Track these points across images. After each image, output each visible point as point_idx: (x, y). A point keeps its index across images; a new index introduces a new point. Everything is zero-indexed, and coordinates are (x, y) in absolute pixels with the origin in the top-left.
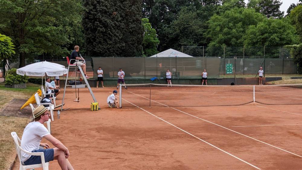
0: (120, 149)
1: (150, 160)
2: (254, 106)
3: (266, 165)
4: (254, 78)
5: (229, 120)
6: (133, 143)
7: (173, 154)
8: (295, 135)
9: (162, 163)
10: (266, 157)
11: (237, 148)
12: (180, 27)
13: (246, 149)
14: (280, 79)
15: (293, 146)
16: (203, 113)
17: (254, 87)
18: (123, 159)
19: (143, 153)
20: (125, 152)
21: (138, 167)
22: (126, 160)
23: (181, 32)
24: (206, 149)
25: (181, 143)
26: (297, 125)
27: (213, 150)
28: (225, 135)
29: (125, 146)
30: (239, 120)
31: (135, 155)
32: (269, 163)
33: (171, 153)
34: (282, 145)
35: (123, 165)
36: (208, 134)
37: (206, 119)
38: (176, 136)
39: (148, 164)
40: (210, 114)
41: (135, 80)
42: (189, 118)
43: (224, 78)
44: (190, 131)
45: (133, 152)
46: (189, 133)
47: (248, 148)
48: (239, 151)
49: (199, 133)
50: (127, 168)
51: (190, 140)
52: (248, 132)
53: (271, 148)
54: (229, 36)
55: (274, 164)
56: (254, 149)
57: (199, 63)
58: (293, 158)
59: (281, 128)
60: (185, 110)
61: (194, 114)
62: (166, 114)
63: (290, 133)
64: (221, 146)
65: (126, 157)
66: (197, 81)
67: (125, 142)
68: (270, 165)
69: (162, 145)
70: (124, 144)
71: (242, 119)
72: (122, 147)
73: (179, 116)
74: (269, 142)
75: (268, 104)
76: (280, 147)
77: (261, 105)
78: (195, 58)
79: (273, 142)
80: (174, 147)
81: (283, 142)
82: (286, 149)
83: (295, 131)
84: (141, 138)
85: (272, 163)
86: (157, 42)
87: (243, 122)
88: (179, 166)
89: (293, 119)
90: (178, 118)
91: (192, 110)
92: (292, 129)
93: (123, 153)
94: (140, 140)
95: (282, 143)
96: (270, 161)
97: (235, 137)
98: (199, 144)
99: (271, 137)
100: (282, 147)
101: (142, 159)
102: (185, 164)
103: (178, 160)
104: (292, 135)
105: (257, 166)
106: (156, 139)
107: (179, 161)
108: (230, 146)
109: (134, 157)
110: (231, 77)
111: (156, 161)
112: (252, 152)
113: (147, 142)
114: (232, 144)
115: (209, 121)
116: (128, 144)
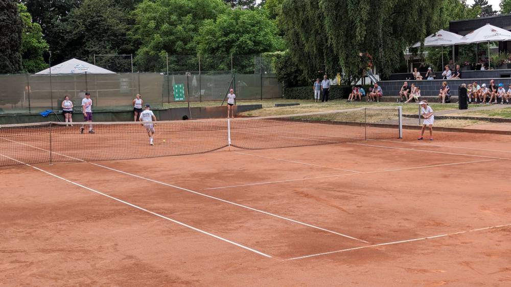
0: (15, 244)
1: (77, 260)
2: (229, 153)
3: (277, 248)
4: (220, 107)
5: (198, 179)
6: (37, 232)
7: (116, 245)
8: (306, 195)
9: (101, 262)
10: (274, 236)
11: (224, 224)
12: (85, 20)
13: (237, 225)
14: (260, 107)
15: (309, 214)
16: (150, 169)
17: (229, 122)
18: (25, 262)
19: (61, 247)
20: (26, 249)
21: (59, 275)
22: (32, 263)
23: (87, 30)
24: (173, 231)
25: (126, 224)
26: (304, 180)
27: (185, 232)
28: (198, 205)
29: (24, 238)
30: (214, 178)
31: (47, 253)
32: (281, 245)
33: (113, 244)
34: (291, 213)
35: (28, 273)
36: (168, 205)
37: (157, 179)
38: (113, 212)
39: (76, 267)
40: (162, 170)
41: (11, 117)
42: (128, 179)
43: (171, 109)
44: (136, 202)
45: (42, 247)
46: (136, 205)
47: (240, 223)
48: (227, 230)
49: (153, 203)
50: (37, 278)
51: (141, 218)
52: (233, 196)
53: (278, 220)
54: (172, 37)
55: (289, 246)
56: (251, 224)
57: (125, 84)
58: (315, 233)
59: (283, 187)
60: (117, 165)
61: (136, 172)
62: (84, 174)
63: (297, 193)
64: (197, 223)
65: (30, 259)
66: (125, 114)
67: (21, 230)
68: (283, 248)
69: (93, 231)
70: (19, 234)
71: (218, 176)
72: (18, 240)
73: (107, 177)
74: (271, 210)
75: (251, 149)
76: (289, 217)
77: (241, 151)
78: (119, 74)
79: (276, 209)
80: (114, 232)
81: (291, 209)
82: (299, 219)
83: (305, 190)
84: (50, 221)
85: (286, 244)
86: (45, 48)
87: (221, 181)
88: (133, 264)
89: (295, 170)
90: (108, 181)
91: (130, 166)
92: (299, 187)
93: (22, 252)
94: (47, 224)
95: (291, 211)
96: (281, 241)
97: (215, 207)
98: (159, 223)
99: (272, 202)
100: (292, 217)
101: (62, 258)
102: (144, 261)
103: (128, 254)
104: (302, 196)
105: (264, 252)
106: (79, 221)
107: (131, 257)
108: (212, 221)
109: (46, 257)
110: (184, 107)
111: (89, 261)
112: (249, 229)
113: (64, 227)
114: (212, 218)
115: (164, 182)
116: (27, 233)
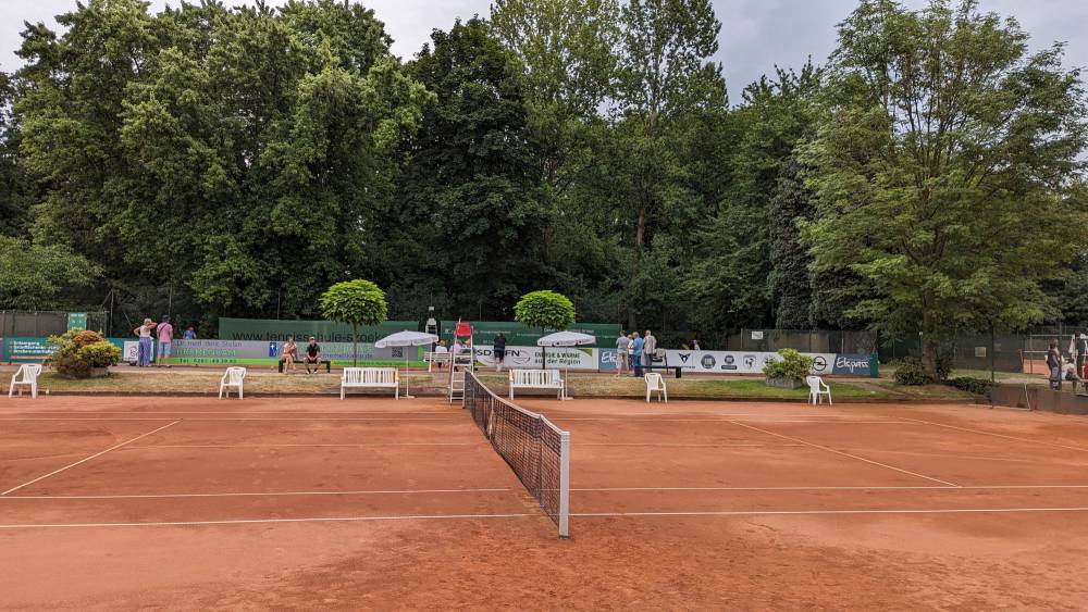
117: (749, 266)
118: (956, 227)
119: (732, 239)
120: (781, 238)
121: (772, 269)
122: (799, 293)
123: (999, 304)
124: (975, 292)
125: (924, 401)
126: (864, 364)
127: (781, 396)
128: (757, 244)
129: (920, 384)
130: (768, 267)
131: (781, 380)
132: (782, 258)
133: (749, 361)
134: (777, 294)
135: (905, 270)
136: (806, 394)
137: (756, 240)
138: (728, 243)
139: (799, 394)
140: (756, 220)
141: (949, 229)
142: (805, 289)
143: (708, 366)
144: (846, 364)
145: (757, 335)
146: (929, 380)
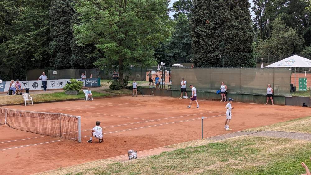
43: (294, 97)
117: (40, 38)
118: (132, 33)
119: (31, 25)
120: (56, 26)
121: (52, 40)
122: (65, 51)
123: (144, 59)
124: (138, 56)
125: (121, 95)
126: (95, 82)
127: (74, 98)
128: (44, 28)
129: (119, 89)
130: (49, 39)
131: (72, 92)
132: (57, 35)
133: (52, 84)
134: (55, 52)
135: (116, 48)
136: (83, 96)
137: (43, 26)
138: (29, 27)
139: (80, 97)
140: (43, 16)
141: (130, 33)
142: (68, 50)
143: (35, 87)
144: (89, 82)
145: (55, 72)
146: (122, 87)
